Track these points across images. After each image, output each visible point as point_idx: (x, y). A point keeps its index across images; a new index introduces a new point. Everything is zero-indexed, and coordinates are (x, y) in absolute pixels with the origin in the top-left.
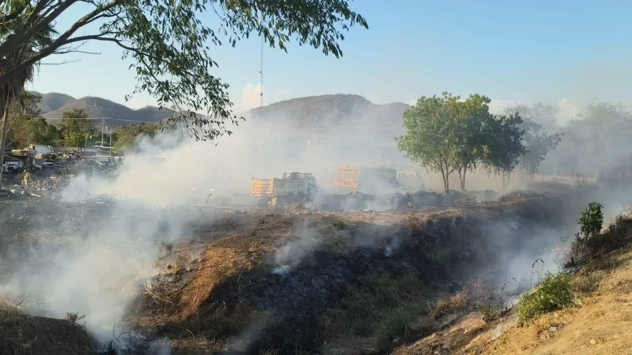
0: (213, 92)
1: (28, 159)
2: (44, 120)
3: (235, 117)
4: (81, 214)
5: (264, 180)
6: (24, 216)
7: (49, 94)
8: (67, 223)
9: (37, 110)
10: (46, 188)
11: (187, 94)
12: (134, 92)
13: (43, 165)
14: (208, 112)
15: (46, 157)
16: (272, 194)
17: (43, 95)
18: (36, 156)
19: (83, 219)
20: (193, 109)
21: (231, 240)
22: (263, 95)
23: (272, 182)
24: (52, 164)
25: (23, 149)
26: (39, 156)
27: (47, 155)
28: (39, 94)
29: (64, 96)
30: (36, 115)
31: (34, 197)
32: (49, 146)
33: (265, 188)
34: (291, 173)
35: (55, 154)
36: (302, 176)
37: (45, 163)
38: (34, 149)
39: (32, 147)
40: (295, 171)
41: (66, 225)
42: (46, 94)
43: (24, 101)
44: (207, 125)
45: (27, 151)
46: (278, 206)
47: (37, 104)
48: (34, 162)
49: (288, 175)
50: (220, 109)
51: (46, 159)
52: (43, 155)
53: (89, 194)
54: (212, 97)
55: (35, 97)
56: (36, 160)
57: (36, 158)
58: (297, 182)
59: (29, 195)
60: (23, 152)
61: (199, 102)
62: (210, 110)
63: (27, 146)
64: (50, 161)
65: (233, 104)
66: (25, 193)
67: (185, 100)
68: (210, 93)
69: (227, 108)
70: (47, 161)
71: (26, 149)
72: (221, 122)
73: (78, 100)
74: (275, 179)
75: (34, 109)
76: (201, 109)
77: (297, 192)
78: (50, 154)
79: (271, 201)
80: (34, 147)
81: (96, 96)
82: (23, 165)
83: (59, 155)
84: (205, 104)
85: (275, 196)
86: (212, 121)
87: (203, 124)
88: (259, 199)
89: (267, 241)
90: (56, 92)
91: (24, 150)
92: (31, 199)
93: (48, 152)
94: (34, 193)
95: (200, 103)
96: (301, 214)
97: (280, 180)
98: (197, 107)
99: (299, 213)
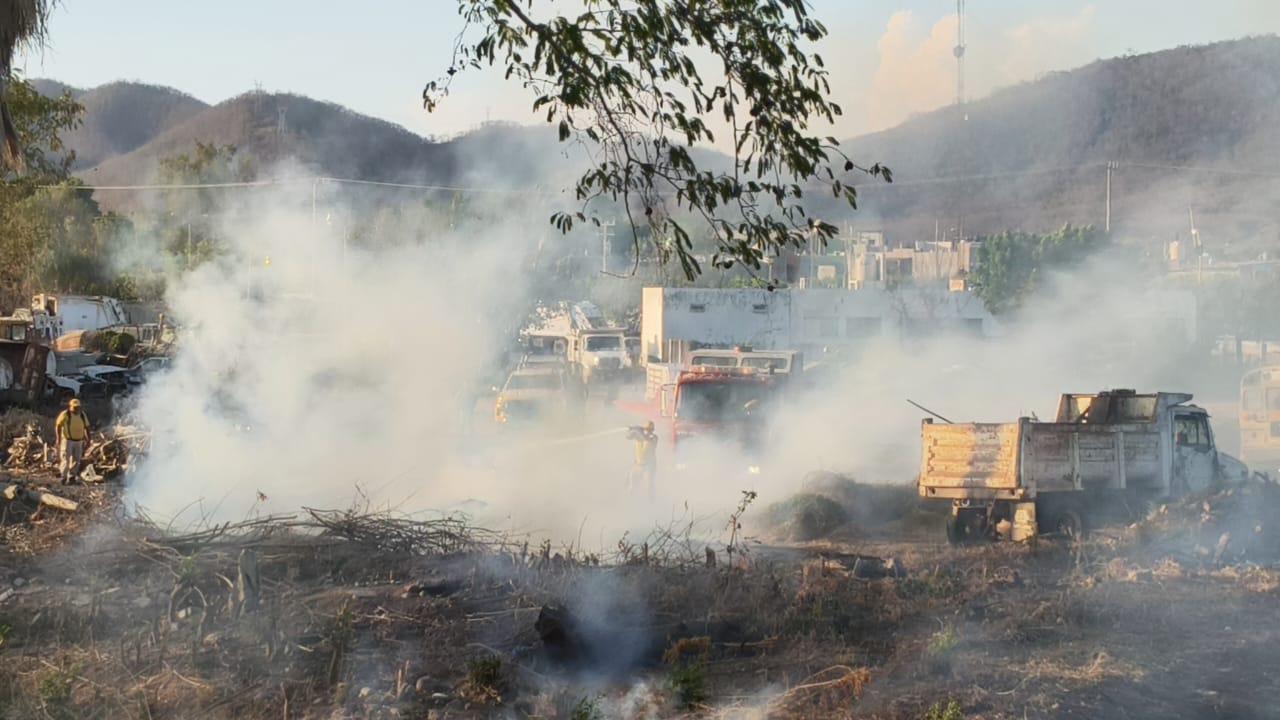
0: (758, 61)
1: (31, 353)
2: (84, 194)
3: (849, 166)
4: (233, 578)
5: (978, 427)
6: (15, 588)
7: (102, 90)
8: (182, 614)
9: (60, 154)
10: (98, 471)
11: (654, 75)
12: (452, 72)
13: (87, 379)
14: (738, 150)
15: (95, 342)
16: (1012, 491)
17: (82, 92)
18: (60, 340)
19: (242, 596)
20: (678, 137)
21: (842, 695)
22: (966, 53)
23: (1009, 437)
24: (120, 374)
25: (10, 315)
26: (68, 341)
27: (99, 337)
28: (69, 92)
29: (162, 93)
30: (60, 174)
31: (52, 509)
32: (106, 299)
33: (982, 461)
34: (1096, 392)
35: (132, 331)
36: (1148, 407)
37: (94, 371)
38: (52, 313)
39: (42, 306)
40: (1111, 387)
41: (174, 626)
42: (91, 90)
43: (15, 123)
44: (733, 202)
45: (25, 324)
46: (1044, 542)
47: (61, 132)
48: (51, 367)
49: (1083, 405)
50: (787, 128)
51: (98, 354)
52: (84, 335)
53: (263, 496)
54: (753, 80)
55: (56, 107)
56: (58, 356)
57: (60, 349)
58: (1126, 433)
59: (33, 503)
60: (11, 325)
61: (704, 103)
62: (744, 137)
63: (23, 302)
64: (114, 362)
65: (838, 110)
66: (19, 492)
67: (646, 99)
68: (748, 64)
69: (813, 126)
70: (101, 362)
71: (22, 315)
72: (790, 189)
73: (216, 108)
74: (1024, 421)
75: (49, 154)
76: (710, 137)
77: (1129, 482)
78: (112, 334)
79: (1010, 518)
80: (49, 306)
81: (285, 91)
82: (11, 377)
83: (147, 334)
84: (729, 111)
85: (1025, 499)
86: (753, 186)
87: (719, 198)
88: (955, 510)
89: (1002, 700)
90: (130, 79)
91: (13, 318)
92: (41, 517)
93: (103, 323)
94: (56, 494)
95: (709, 108)
96: (1148, 577)
97: (1046, 427)
98: (693, 128)
99: (1139, 576)
